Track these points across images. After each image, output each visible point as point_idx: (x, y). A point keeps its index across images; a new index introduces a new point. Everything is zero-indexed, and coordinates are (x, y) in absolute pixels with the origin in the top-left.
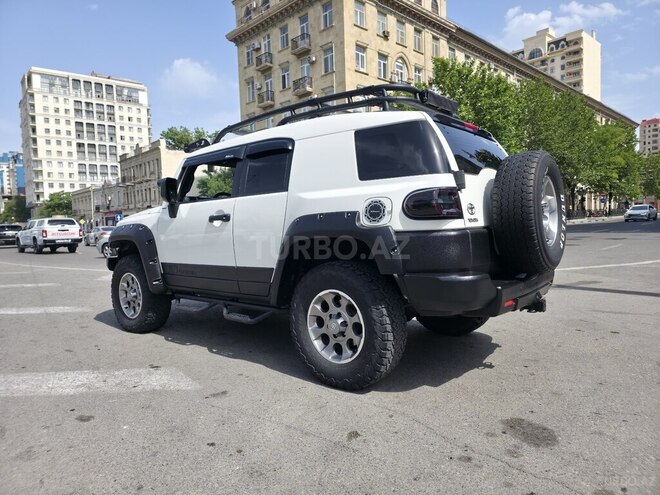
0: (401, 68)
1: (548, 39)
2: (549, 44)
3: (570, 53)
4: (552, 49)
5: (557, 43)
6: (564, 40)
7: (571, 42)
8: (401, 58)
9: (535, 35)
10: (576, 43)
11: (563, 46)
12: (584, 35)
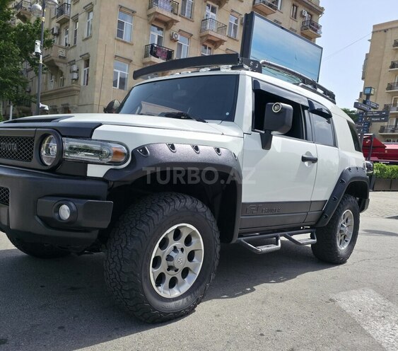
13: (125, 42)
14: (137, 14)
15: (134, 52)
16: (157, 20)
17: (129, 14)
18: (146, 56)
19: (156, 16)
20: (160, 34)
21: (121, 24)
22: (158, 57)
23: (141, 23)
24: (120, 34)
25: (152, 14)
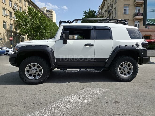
0: (16, 6)
1: (46, 10)
2: (46, 11)
3: (50, 14)
4: (46, 12)
5: (48, 11)
6: (49, 11)
7: (50, 11)
8: (16, 3)
9: (43, 8)
10: (51, 12)
11: (49, 12)
12: (53, 11)
13: (126, 15)
14: (130, 5)
15: (130, 17)
16: (137, 5)
17: (127, 6)
18: (134, 16)
19: (137, 4)
20: (139, 8)
21: (125, 10)
22: (138, 16)
23: (132, 7)
24: (125, 13)
25: (135, 3)
